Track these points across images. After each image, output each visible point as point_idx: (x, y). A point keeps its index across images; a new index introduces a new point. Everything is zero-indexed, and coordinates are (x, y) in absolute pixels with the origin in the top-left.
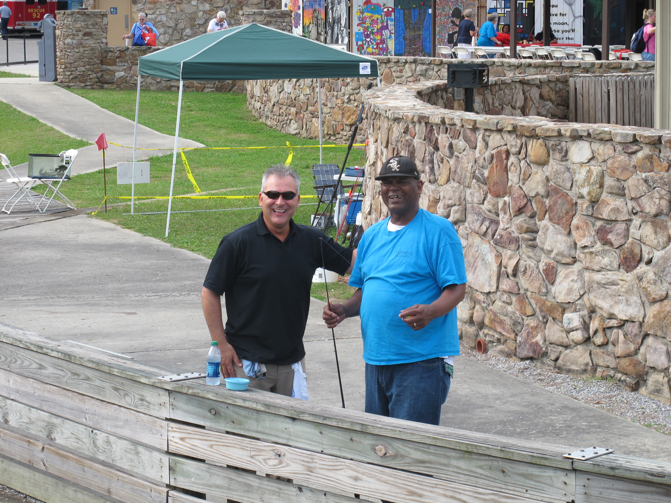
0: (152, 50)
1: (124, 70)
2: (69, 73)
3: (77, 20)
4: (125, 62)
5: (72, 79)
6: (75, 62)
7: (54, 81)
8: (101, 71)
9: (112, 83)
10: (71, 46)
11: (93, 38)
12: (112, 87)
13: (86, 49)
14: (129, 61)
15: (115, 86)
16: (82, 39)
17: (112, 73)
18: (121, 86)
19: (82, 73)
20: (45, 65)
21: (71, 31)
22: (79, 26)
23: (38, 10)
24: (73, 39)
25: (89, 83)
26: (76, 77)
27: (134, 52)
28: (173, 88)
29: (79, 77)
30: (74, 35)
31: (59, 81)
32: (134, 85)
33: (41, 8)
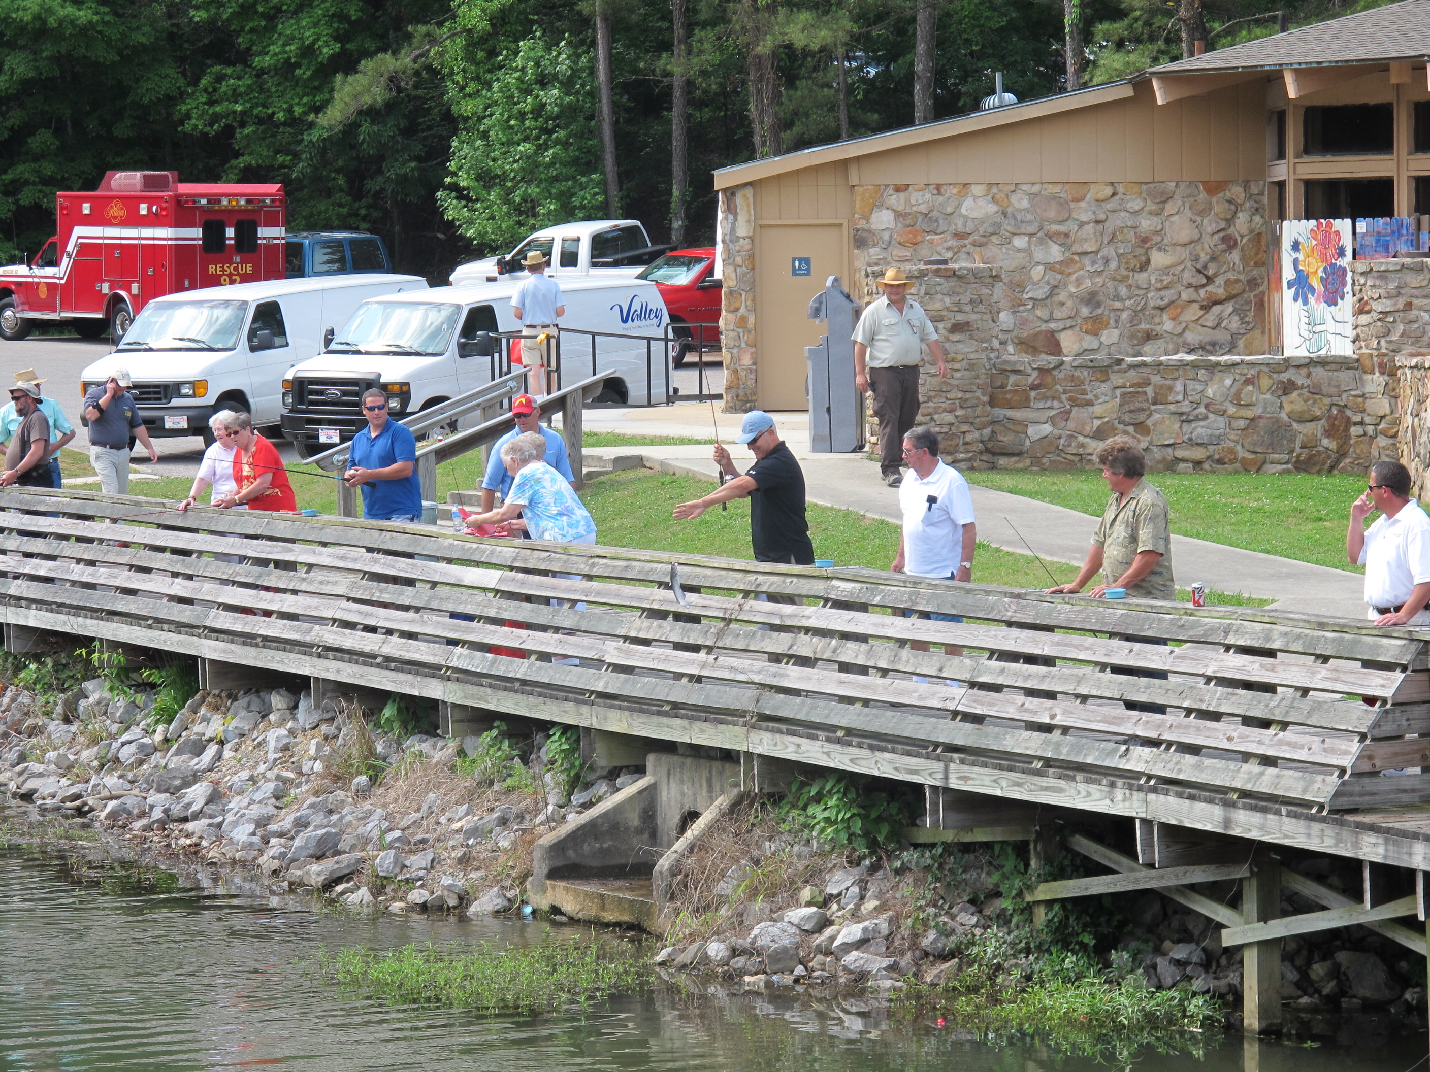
0: (1124, 366)
1: (1052, 420)
3: (933, 291)
4: (1053, 398)
7: (853, 451)
8: (993, 423)
9: (1019, 454)
11: (972, 337)
12: (1020, 465)
13: (957, 366)
14: (1064, 397)
15: (1028, 462)
16: (947, 339)
17: (1019, 428)
18: (1045, 460)
19: (945, 429)
20: (829, 410)
22: (938, 305)
23: (236, 269)
25: (962, 456)
27: (1077, 373)
28: (1182, 466)
31: (870, 450)
32: (1077, 459)
33: (241, 263)
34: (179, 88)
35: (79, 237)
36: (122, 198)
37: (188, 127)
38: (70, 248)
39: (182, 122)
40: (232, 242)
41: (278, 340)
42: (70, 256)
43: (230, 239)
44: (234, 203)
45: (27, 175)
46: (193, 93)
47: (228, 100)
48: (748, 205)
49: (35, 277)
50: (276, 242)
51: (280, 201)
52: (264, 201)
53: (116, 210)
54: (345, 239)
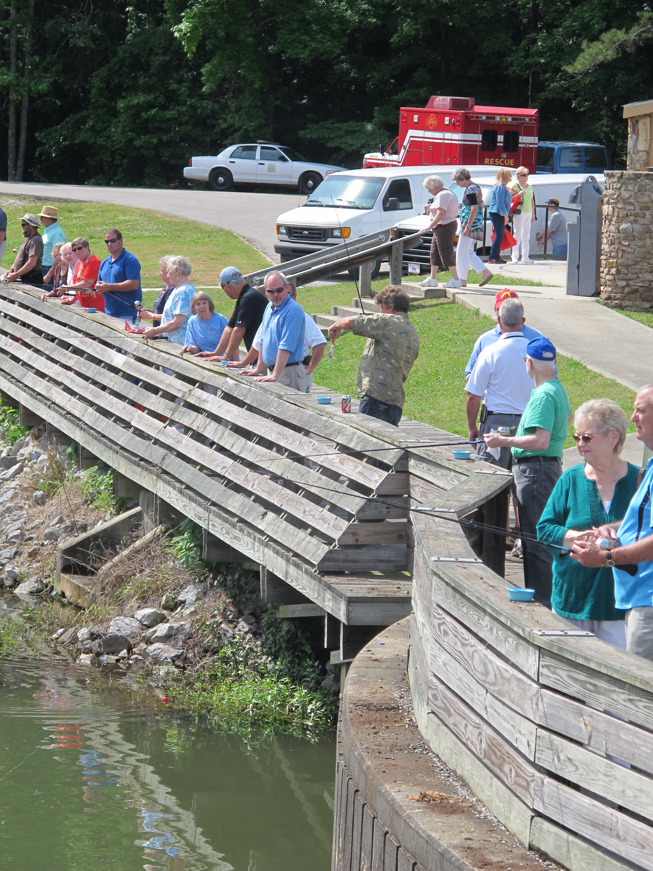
2: (624, 283)
3: (643, 189)
5: (629, 293)
6: (636, 263)
7: (594, 295)
10: (629, 236)
19: (646, 284)
20: (578, 267)
21: (631, 207)
22: (646, 199)
24: (636, 221)
26: (636, 291)
29: (641, 290)
30: (636, 215)
31: (604, 296)
33: (507, 158)
34: (507, 46)
35: (411, 137)
36: (436, 113)
37: (510, 71)
38: (405, 144)
39: (507, 68)
40: (502, 144)
41: (402, 205)
42: (405, 148)
43: (500, 142)
44: (504, 120)
45: (409, 97)
46: (516, 50)
47: (537, 55)
48: (646, 130)
49: (386, 160)
50: (531, 146)
51: (535, 120)
52: (524, 119)
53: (432, 121)
54: (582, 147)
